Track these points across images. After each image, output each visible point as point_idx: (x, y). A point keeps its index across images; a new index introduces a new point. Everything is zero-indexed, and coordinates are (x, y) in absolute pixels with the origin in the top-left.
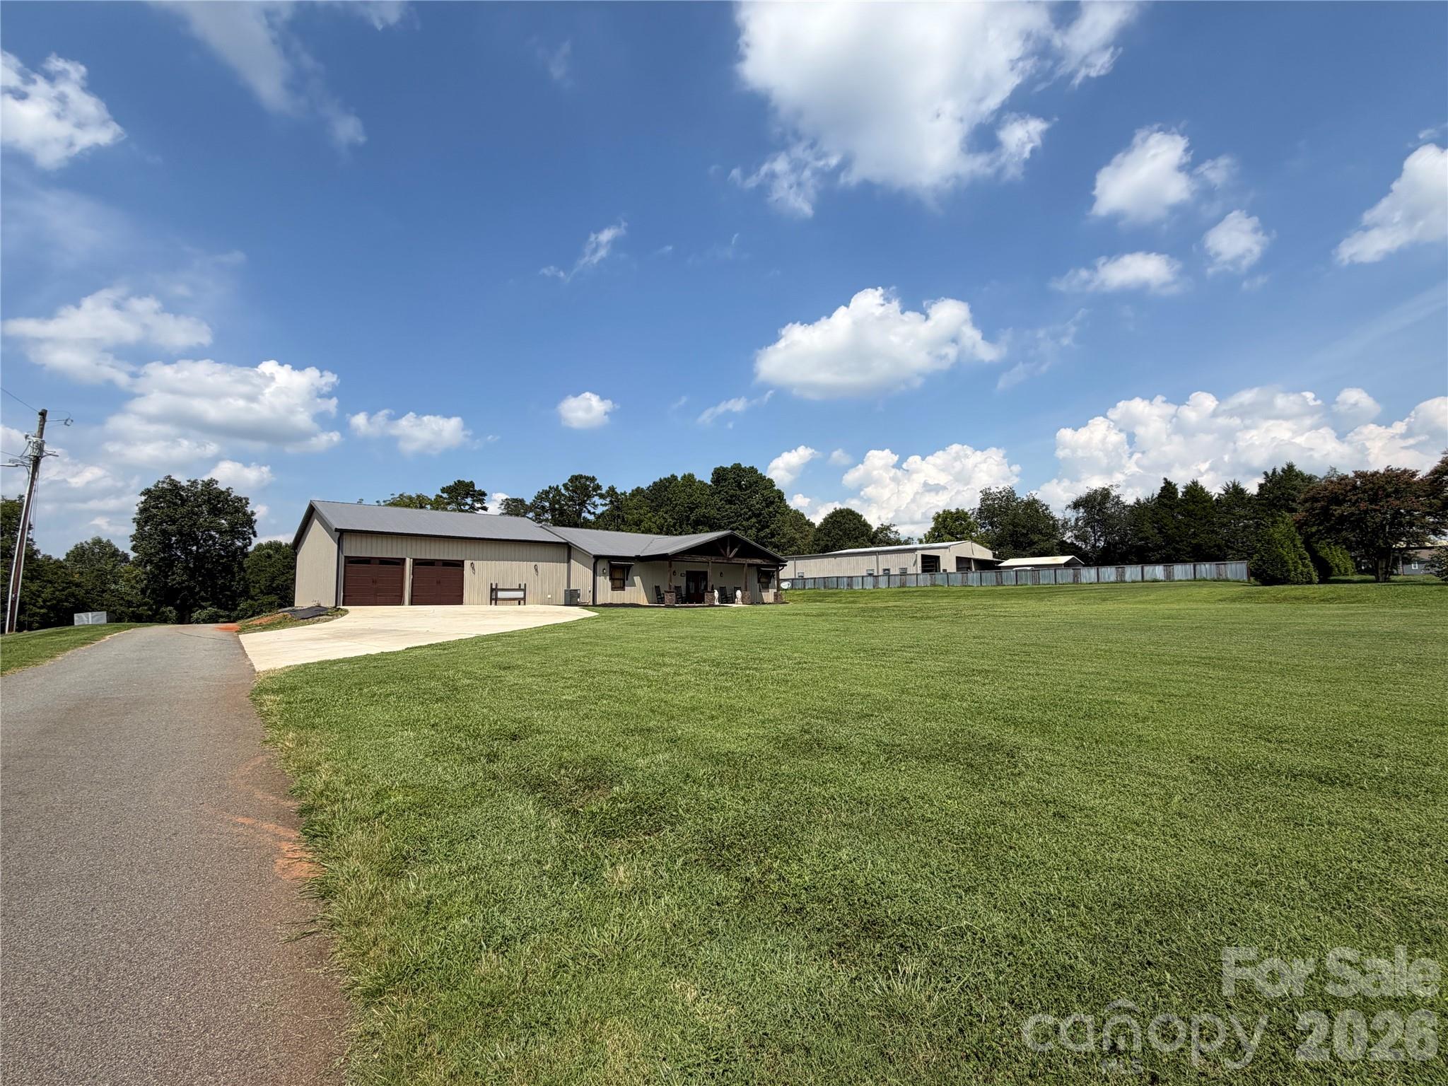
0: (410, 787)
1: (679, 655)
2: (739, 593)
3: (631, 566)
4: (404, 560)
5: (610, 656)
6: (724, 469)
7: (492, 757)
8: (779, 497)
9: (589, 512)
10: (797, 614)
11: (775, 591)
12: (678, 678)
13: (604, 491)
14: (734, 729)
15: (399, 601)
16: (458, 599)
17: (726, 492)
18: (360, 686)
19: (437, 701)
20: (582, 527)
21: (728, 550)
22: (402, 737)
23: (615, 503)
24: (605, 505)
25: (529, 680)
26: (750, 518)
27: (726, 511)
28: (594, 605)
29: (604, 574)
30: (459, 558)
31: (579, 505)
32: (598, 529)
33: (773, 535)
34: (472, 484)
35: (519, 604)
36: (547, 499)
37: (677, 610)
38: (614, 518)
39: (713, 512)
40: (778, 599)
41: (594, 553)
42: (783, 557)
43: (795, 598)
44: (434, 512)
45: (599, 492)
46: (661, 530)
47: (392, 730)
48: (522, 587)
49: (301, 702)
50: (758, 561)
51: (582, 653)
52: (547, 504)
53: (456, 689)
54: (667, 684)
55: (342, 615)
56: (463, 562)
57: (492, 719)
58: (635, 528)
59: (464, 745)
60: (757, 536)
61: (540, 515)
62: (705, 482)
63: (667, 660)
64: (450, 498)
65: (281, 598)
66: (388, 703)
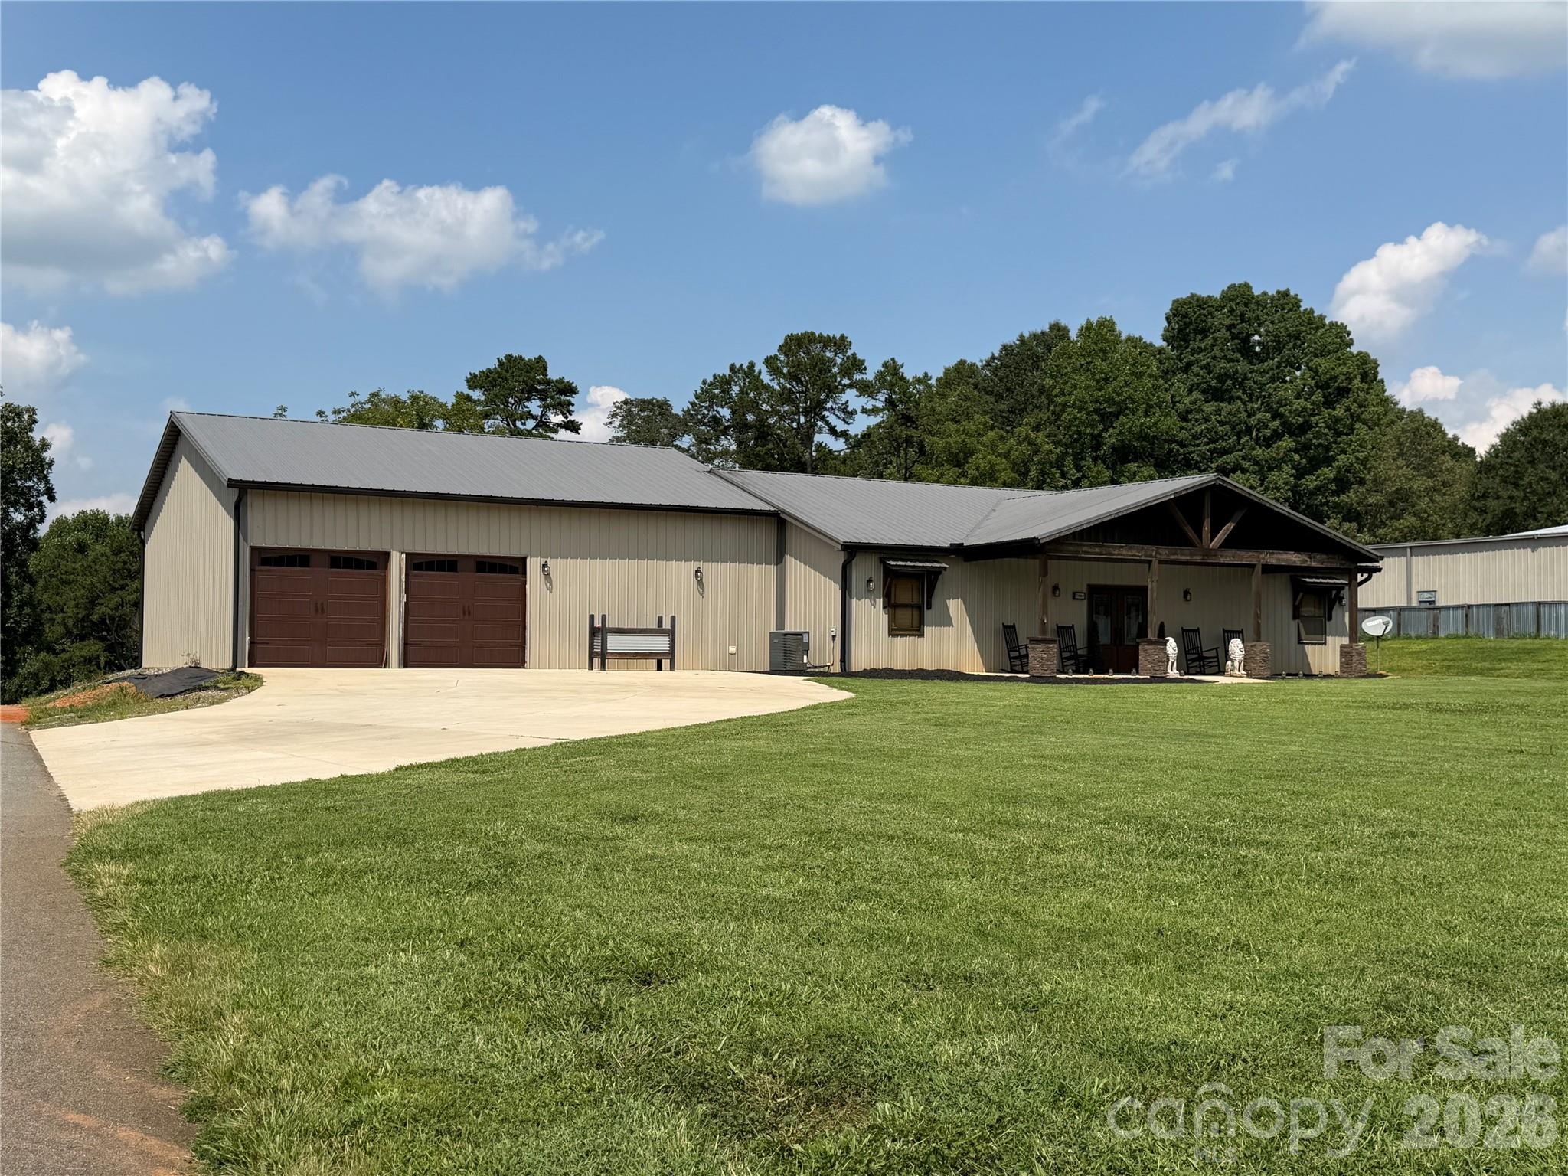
0: (414, 1073)
1: (1059, 801)
2: (1236, 646)
3: (937, 572)
4: (386, 555)
5: (881, 797)
6: (1200, 303)
7: (596, 1019)
8: (1364, 377)
9: (833, 431)
10: (1406, 706)
11: (1346, 641)
12: (1052, 859)
13: (870, 375)
14: (1190, 990)
15: (377, 659)
16: (512, 655)
17: (1206, 367)
18: (297, 847)
19: (471, 888)
20: (815, 471)
21: (1206, 528)
22: (395, 965)
23: (901, 407)
24: (874, 411)
25: (681, 848)
26: (1277, 436)
27: (1207, 420)
28: (846, 672)
29: (869, 593)
30: (515, 552)
31: (806, 413)
32: (854, 475)
33: (1342, 484)
34: (540, 364)
35: (659, 668)
36: (727, 401)
37: (1064, 689)
38: (898, 445)
39: (1169, 424)
40: (1352, 664)
41: (845, 538)
42: (1370, 548)
43: (1405, 663)
44: (454, 437)
45: (858, 377)
46: (1025, 474)
47: (371, 949)
48: (666, 625)
49: (173, 881)
50: (1294, 558)
51: (810, 790)
52: (726, 412)
53: (512, 864)
54: (1022, 872)
55: (250, 690)
56: (523, 560)
57: (594, 934)
58: (952, 471)
59: (532, 990)
60: (1295, 490)
61: (707, 442)
62: (1147, 339)
63: (1026, 813)
64: (490, 401)
65: (110, 649)
66: (362, 890)
